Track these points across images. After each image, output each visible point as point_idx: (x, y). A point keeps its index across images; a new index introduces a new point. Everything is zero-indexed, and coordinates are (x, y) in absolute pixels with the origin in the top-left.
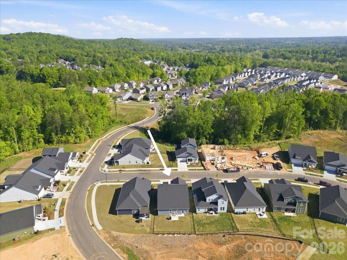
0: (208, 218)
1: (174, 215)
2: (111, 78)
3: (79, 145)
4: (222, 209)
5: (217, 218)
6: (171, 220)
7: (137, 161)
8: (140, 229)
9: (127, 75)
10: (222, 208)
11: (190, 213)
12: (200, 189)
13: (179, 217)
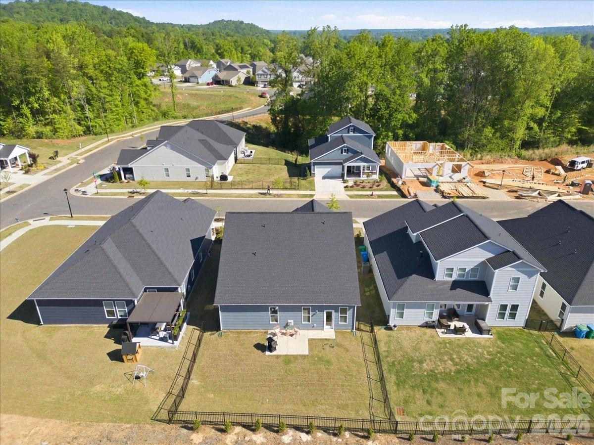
0: (443, 349)
1: (292, 332)
2: (183, 52)
3: (46, 141)
4: (508, 312)
5: (489, 353)
6: (274, 353)
7: (188, 170)
8: (118, 390)
9: (216, 51)
10: (509, 308)
11: (362, 327)
12: (402, 234)
13: (312, 342)
